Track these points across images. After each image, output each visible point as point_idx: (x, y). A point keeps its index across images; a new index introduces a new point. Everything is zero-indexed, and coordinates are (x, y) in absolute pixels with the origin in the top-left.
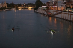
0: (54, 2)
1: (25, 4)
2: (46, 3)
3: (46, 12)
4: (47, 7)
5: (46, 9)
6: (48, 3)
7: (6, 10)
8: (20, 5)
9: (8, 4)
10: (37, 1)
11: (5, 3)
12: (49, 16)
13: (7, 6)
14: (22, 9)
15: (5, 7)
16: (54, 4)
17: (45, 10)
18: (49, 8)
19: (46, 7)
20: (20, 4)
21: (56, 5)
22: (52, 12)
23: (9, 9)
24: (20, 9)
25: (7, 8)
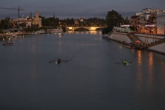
0: (148, 16)
1: (82, 20)
2: (129, 19)
3: (131, 39)
4: (132, 28)
5: (129, 31)
6: (135, 17)
7: (40, 32)
8: (71, 22)
9: (43, 18)
10: (109, 12)
11: (37, 16)
12: (137, 48)
13: (42, 24)
14: (76, 30)
15: (38, 25)
16: (148, 21)
17: (128, 35)
18: (137, 30)
19: (130, 27)
20: (70, 19)
21: (152, 23)
22: (143, 39)
23: (45, 29)
24: (71, 30)
25: (41, 29)
